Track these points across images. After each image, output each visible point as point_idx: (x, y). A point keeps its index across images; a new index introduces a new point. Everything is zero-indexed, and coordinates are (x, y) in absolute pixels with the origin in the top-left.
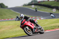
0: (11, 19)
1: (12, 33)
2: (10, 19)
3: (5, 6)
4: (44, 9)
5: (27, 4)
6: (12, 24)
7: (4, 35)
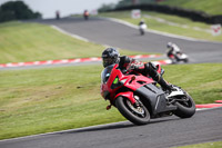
0: (55, 61)
1: (57, 113)
2: (50, 62)
3: (30, 11)
4: (177, 25)
5: (113, 7)
6: (56, 80)
7: (28, 122)
